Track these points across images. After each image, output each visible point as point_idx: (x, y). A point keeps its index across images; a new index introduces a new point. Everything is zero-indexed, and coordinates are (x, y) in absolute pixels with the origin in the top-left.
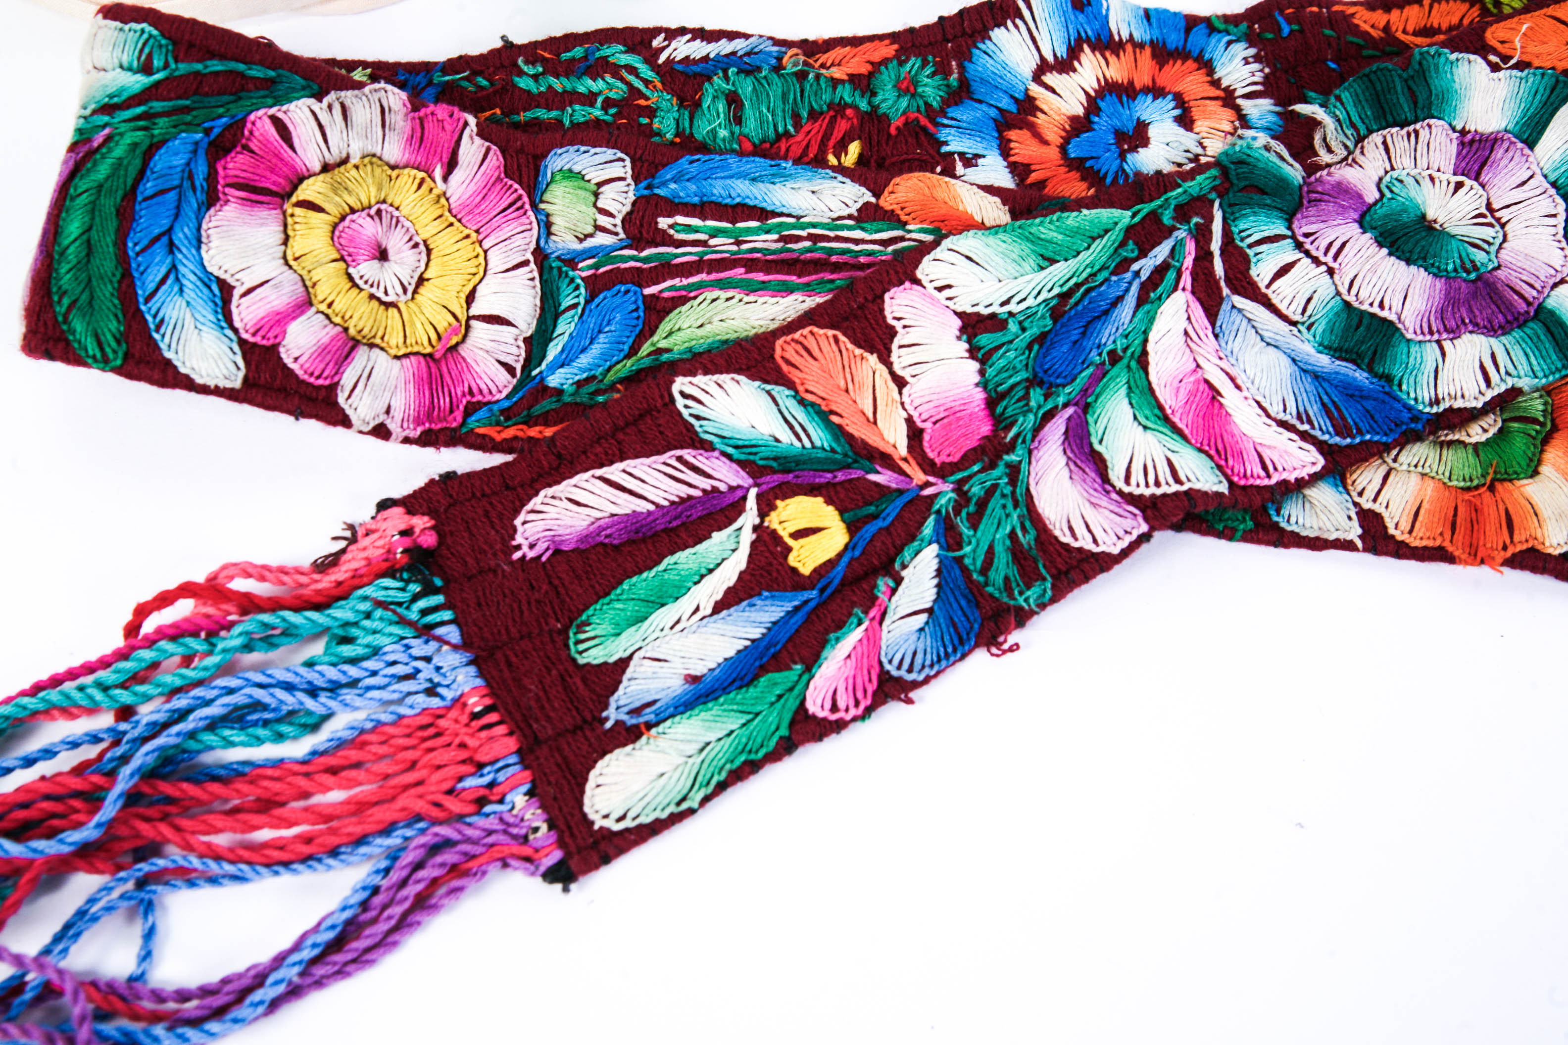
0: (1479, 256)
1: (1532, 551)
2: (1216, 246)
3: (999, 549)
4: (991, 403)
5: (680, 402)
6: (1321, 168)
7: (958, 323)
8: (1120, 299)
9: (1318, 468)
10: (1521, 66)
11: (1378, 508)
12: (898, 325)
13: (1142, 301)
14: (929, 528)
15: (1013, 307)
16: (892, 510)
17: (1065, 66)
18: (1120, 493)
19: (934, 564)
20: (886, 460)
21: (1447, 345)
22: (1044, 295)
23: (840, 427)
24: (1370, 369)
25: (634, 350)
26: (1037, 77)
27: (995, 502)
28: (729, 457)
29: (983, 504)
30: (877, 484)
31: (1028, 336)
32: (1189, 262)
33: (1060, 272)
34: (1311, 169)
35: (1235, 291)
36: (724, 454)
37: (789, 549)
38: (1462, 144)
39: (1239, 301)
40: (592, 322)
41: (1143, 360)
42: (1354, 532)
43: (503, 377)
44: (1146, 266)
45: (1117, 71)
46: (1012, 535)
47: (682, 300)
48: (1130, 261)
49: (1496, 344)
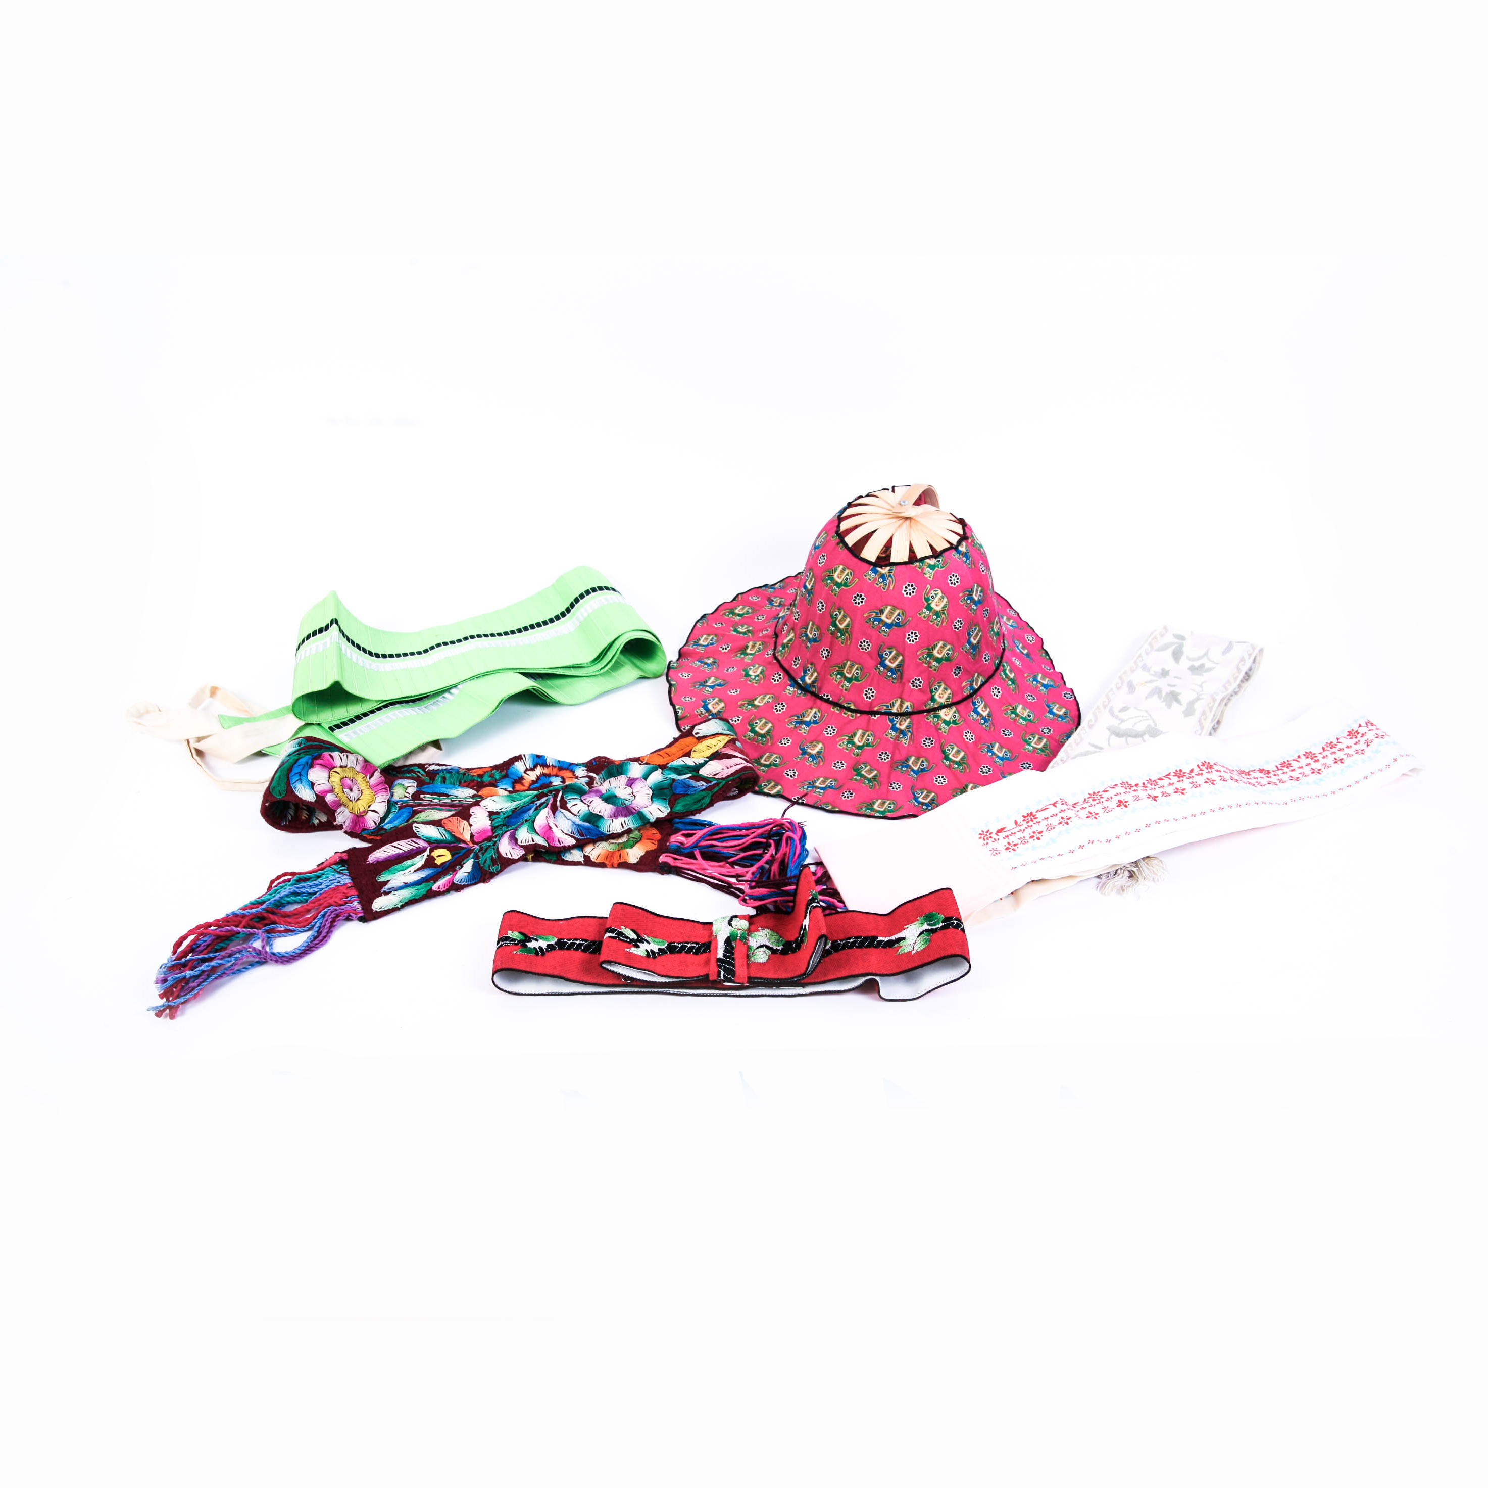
0: (627, 802)
1: (626, 862)
2: (558, 799)
3: (488, 859)
4: (492, 830)
5: (414, 828)
6: (593, 787)
7: (488, 813)
8: (531, 809)
9: (574, 843)
10: (646, 764)
11: (589, 855)
12: (472, 814)
13: (536, 809)
14: (472, 855)
15: (503, 810)
16: (463, 851)
17: (532, 769)
18: (520, 845)
19: (472, 863)
20: (464, 842)
21: (614, 820)
22: (511, 808)
23: (454, 835)
24: (593, 824)
25: (407, 821)
26: (525, 772)
27: (489, 850)
28: (424, 840)
29: (486, 850)
30: (460, 846)
31: (505, 816)
32: (551, 802)
33: (517, 803)
34: (590, 788)
35: (561, 808)
36: (423, 840)
37: (435, 859)
38: (628, 780)
39: (562, 810)
40: (398, 815)
41: (533, 822)
42: (582, 860)
43: (373, 824)
44: (539, 803)
45: (546, 771)
46: (492, 856)
47: (421, 811)
48: (534, 801)
49: (626, 819)
